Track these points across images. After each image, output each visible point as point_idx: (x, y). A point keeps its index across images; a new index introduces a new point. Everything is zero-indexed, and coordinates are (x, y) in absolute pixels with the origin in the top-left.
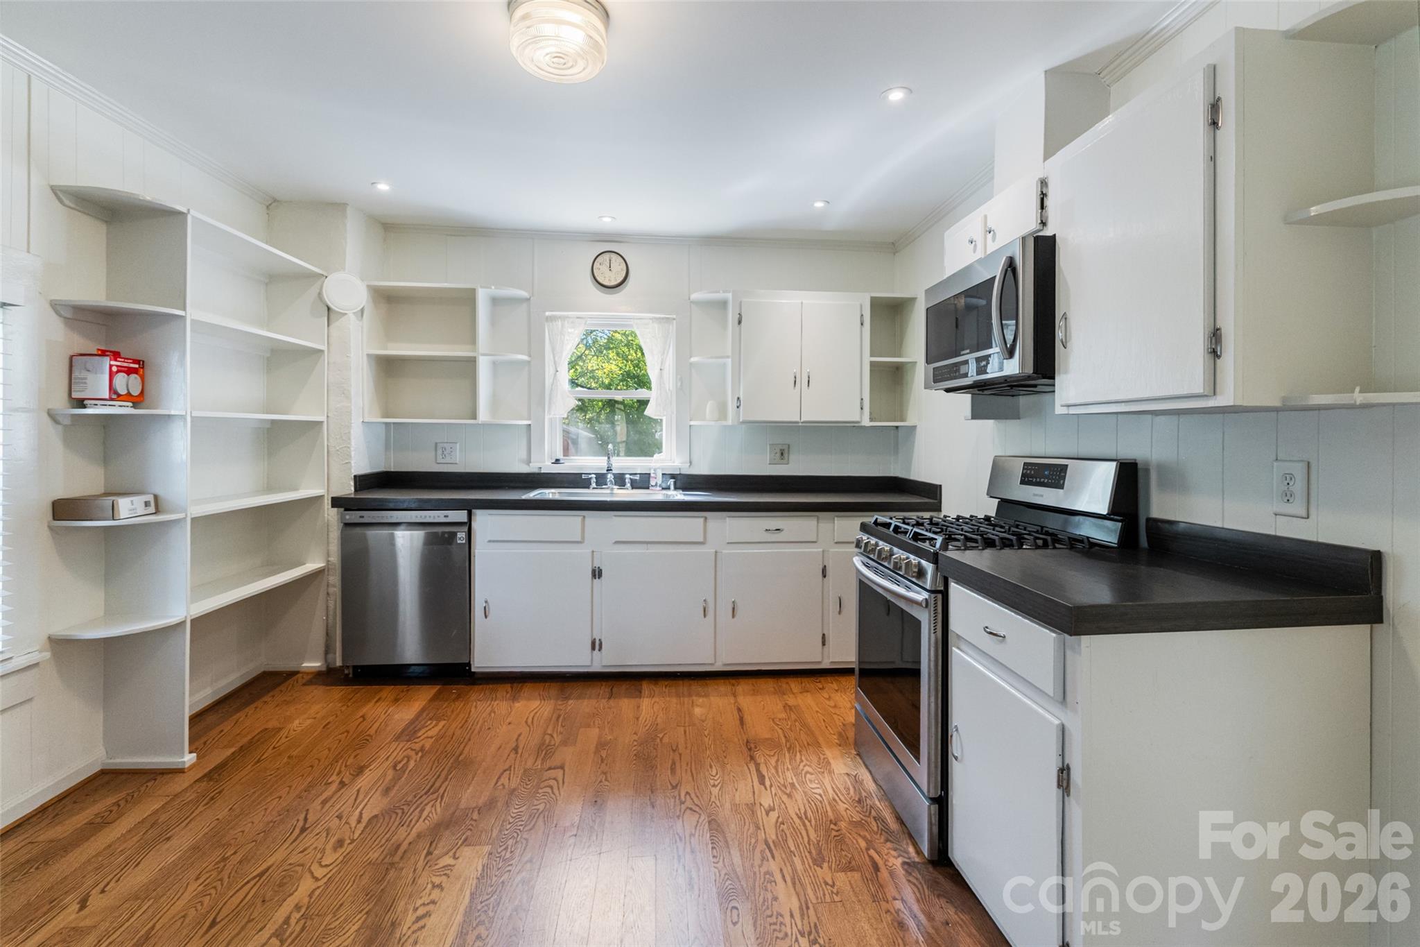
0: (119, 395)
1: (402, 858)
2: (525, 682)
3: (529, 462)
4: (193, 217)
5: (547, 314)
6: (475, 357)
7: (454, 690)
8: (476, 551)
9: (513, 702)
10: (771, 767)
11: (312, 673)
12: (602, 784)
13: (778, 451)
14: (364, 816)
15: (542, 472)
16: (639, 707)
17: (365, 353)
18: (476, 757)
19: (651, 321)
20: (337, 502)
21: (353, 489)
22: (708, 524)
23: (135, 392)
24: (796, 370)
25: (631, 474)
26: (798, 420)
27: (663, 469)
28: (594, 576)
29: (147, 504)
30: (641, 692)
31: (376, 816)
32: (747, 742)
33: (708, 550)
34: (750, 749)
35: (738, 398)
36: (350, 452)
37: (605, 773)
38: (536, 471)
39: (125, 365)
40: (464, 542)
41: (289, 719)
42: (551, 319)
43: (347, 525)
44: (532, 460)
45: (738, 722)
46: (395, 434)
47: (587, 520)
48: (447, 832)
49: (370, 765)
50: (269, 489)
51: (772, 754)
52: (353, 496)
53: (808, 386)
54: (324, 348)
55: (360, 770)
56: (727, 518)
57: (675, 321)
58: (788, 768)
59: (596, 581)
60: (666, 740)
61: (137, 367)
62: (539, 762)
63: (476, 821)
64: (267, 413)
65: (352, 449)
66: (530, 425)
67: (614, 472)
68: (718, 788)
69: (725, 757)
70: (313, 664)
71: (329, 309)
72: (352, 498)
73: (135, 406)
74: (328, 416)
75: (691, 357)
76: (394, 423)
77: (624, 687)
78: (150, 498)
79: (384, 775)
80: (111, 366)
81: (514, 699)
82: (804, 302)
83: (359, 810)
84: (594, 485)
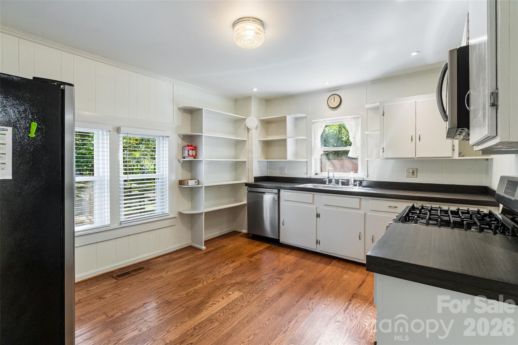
0: (190, 156)
1: (222, 288)
2: (294, 250)
4: (204, 109)
5: (313, 121)
6: (286, 139)
7: (274, 246)
8: (281, 203)
9: (286, 255)
10: (355, 307)
11: (244, 233)
12: (288, 289)
13: (411, 171)
14: (224, 274)
15: (311, 178)
16: (325, 268)
17: (258, 140)
18: (262, 268)
19: (351, 119)
20: (246, 184)
21: (254, 181)
22: (361, 201)
23: (194, 155)
24: (413, 133)
25: (341, 180)
26: (415, 157)
27: (354, 178)
28: (317, 216)
29: (196, 182)
30: (330, 264)
31: (227, 275)
32: (355, 294)
33: (362, 212)
34: (352, 297)
35: (383, 148)
36: (253, 170)
37: (292, 286)
38: (309, 177)
39: (191, 148)
40: (277, 199)
41: (230, 244)
42: (313, 123)
43: (249, 191)
44: (308, 173)
45: (358, 285)
46: (270, 165)
47: (315, 196)
48: (237, 285)
49: (236, 261)
50: (236, 180)
51: (361, 302)
52: (254, 183)
53: (420, 140)
54: (247, 139)
55: (234, 262)
56: (370, 200)
57: (360, 118)
58: (362, 310)
59: (318, 218)
60: (323, 283)
61: (195, 149)
62: (277, 275)
63: (246, 285)
64: (235, 159)
65: (253, 169)
66: (307, 161)
68: (326, 305)
69: (339, 296)
70: (245, 231)
71: (248, 128)
72: (253, 184)
73: (194, 158)
74: (248, 160)
75: (366, 132)
76: (269, 161)
77: (325, 260)
78: (197, 181)
79: (237, 265)
80: (188, 149)
81: (288, 254)
82: (416, 101)
83: (224, 272)
84: (327, 183)
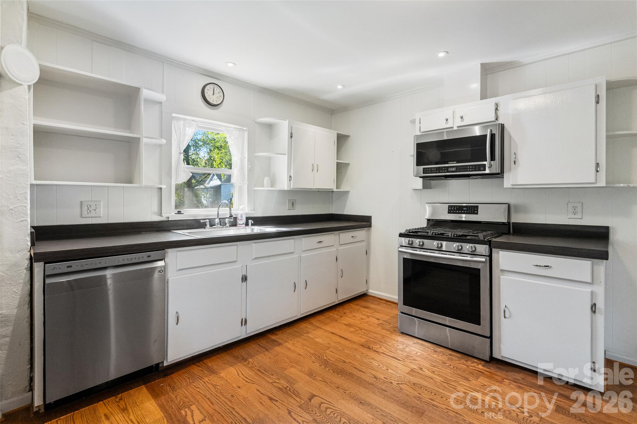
3: (161, 215)
5: (174, 115)
8: (169, 278)
13: (291, 203)
15: (170, 220)
17: (32, 123)
19: (234, 129)
22: (295, 242)
26: (313, 188)
28: (242, 281)
30: (277, 341)
33: (296, 256)
35: (290, 176)
38: (166, 219)
42: (175, 119)
44: (163, 212)
53: (317, 171)
56: (303, 238)
57: (247, 132)
59: (243, 283)
67: (234, 217)
75: (255, 153)
77: (263, 342)
82: (316, 131)
84: (208, 226)
